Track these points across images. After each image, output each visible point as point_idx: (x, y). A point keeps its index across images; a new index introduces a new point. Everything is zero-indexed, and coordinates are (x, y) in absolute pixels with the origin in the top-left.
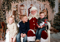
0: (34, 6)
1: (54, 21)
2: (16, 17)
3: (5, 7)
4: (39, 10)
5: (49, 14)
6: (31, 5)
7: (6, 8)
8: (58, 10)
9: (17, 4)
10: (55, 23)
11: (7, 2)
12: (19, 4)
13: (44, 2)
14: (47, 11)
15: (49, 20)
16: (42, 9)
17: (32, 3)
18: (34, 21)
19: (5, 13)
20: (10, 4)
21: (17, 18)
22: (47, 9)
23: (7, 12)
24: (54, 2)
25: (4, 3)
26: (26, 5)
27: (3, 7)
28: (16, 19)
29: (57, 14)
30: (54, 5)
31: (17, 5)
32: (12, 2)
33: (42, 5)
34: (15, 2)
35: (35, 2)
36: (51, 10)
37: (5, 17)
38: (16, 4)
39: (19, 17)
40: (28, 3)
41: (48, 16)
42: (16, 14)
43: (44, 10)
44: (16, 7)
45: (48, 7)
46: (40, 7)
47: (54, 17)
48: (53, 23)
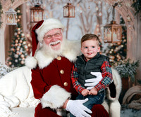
0: (78, 10)
2: (15, 48)
5: (129, 39)
6: (69, 6)
9: (21, 2)
12: (28, 5)
14: (124, 28)
15: (131, 62)
17: (71, 1)
21: (20, 52)
22: (123, 22)
26: (52, 8)
28: (16, 56)
33: (104, 8)
38: (18, 2)
39: (26, 47)
41: (125, 47)
42: (16, 38)
43: (113, 26)
44: (15, 13)
45: (126, 14)
46: (100, 14)
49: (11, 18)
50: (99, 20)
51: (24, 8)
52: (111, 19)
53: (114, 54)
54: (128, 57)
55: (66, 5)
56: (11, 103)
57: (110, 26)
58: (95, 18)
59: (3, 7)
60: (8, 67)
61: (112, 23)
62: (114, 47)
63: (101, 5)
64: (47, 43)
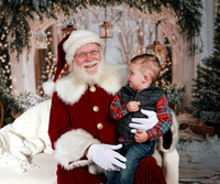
0: (116, 29)
1: (196, 91)
3: (5, 38)
4: (136, 45)
5: (175, 61)
6: (105, 25)
7: (11, 39)
8: (212, 45)
9: (51, 22)
10: (199, 97)
11: (14, 18)
12: (60, 25)
13: (154, 13)
14: (169, 49)
15: (177, 87)
16: (147, 43)
17: (108, 19)
18: (95, 109)
19: (8, 59)
20: (26, 23)
21: (51, 79)
22: (167, 42)
23: (13, 55)
24: (197, 13)
25: (3, 22)
26: (86, 27)
29: (208, 62)
30: (198, 23)
31: (50, 29)
32: (32, 17)
33: (146, 26)
34: (44, 15)
35: (120, 13)
36: (185, 46)
37: (8, 75)
38: (48, 22)
40: (92, 18)
41: (170, 71)
42: (47, 64)
43: (157, 47)
44: (45, 35)
45: (171, 33)
46: (141, 34)
47: (196, 75)
48: (190, 96)
49: (41, 41)
50: (141, 40)
51: (55, 29)
52: (153, 39)
54: (174, 82)
55: (102, 23)
56: (32, 148)
58: (135, 38)
59: (32, 28)
60: (39, 97)
61: (155, 43)
63: (142, 23)
64: (79, 64)
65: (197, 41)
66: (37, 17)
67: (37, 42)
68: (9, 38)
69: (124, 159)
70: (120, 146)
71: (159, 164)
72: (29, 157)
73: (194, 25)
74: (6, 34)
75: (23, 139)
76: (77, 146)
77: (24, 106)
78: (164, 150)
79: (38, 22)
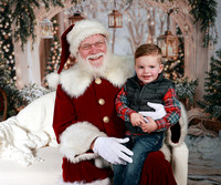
0: (126, 18)
1: (209, 85)
2: (52, 66)
3: (9, 26)
4: (147, 35)
5: (187, 53)
6: (114, 14)
7: (15, 27)
9: (58, 10)
10: (212, 91)
11: (19, 5)
12: (66, 13)
15: (189, 80)
16: (158, 33)
17: (118, 8)
19: (11, 49)
20: (31, 11)
22: (179, 32)
23: (17, 45)
25: (7, 9)
26: (94, 16)
27: (4, 23)
31: (56, 17)
32: (37, 5)
33: (157, 15)
34: (50, 3)
35: (130, 2)
37: (12, 65)
38: (54, 10)
40: (100, 6)
41: (182, 63)
42: (53, 54)
43: (169, 37)
44: (51, 24)
45: (183, 23)
46: (152, 23)
47: (209, 68)
48: (203, 90)
49: (47, 30)
50: (151, 30)
51: (61, 17)
52: (165, 29)
53: (169, 71)
54: (186, 74)
55: (111, 12)
57: (164, 38)
58: (146, 27)
59: (37, 16)
60: (44, 89)
61: (167, 33)
62: (169, 63)
63: (154, 11)
64: (84, 56)
65: (211, 31)
66: (43, 5)
67: (42, 31)
68: (13, 26)
69: (131, 153)
70: (127, 140)
71: (168, 158)
72: (33, 151)
73: (208, 14)
74: (10, 23)
75: (27, 131)
76: (82, 139)
77: (28, 98)
78: (173, 144)
79: (44, 10)
